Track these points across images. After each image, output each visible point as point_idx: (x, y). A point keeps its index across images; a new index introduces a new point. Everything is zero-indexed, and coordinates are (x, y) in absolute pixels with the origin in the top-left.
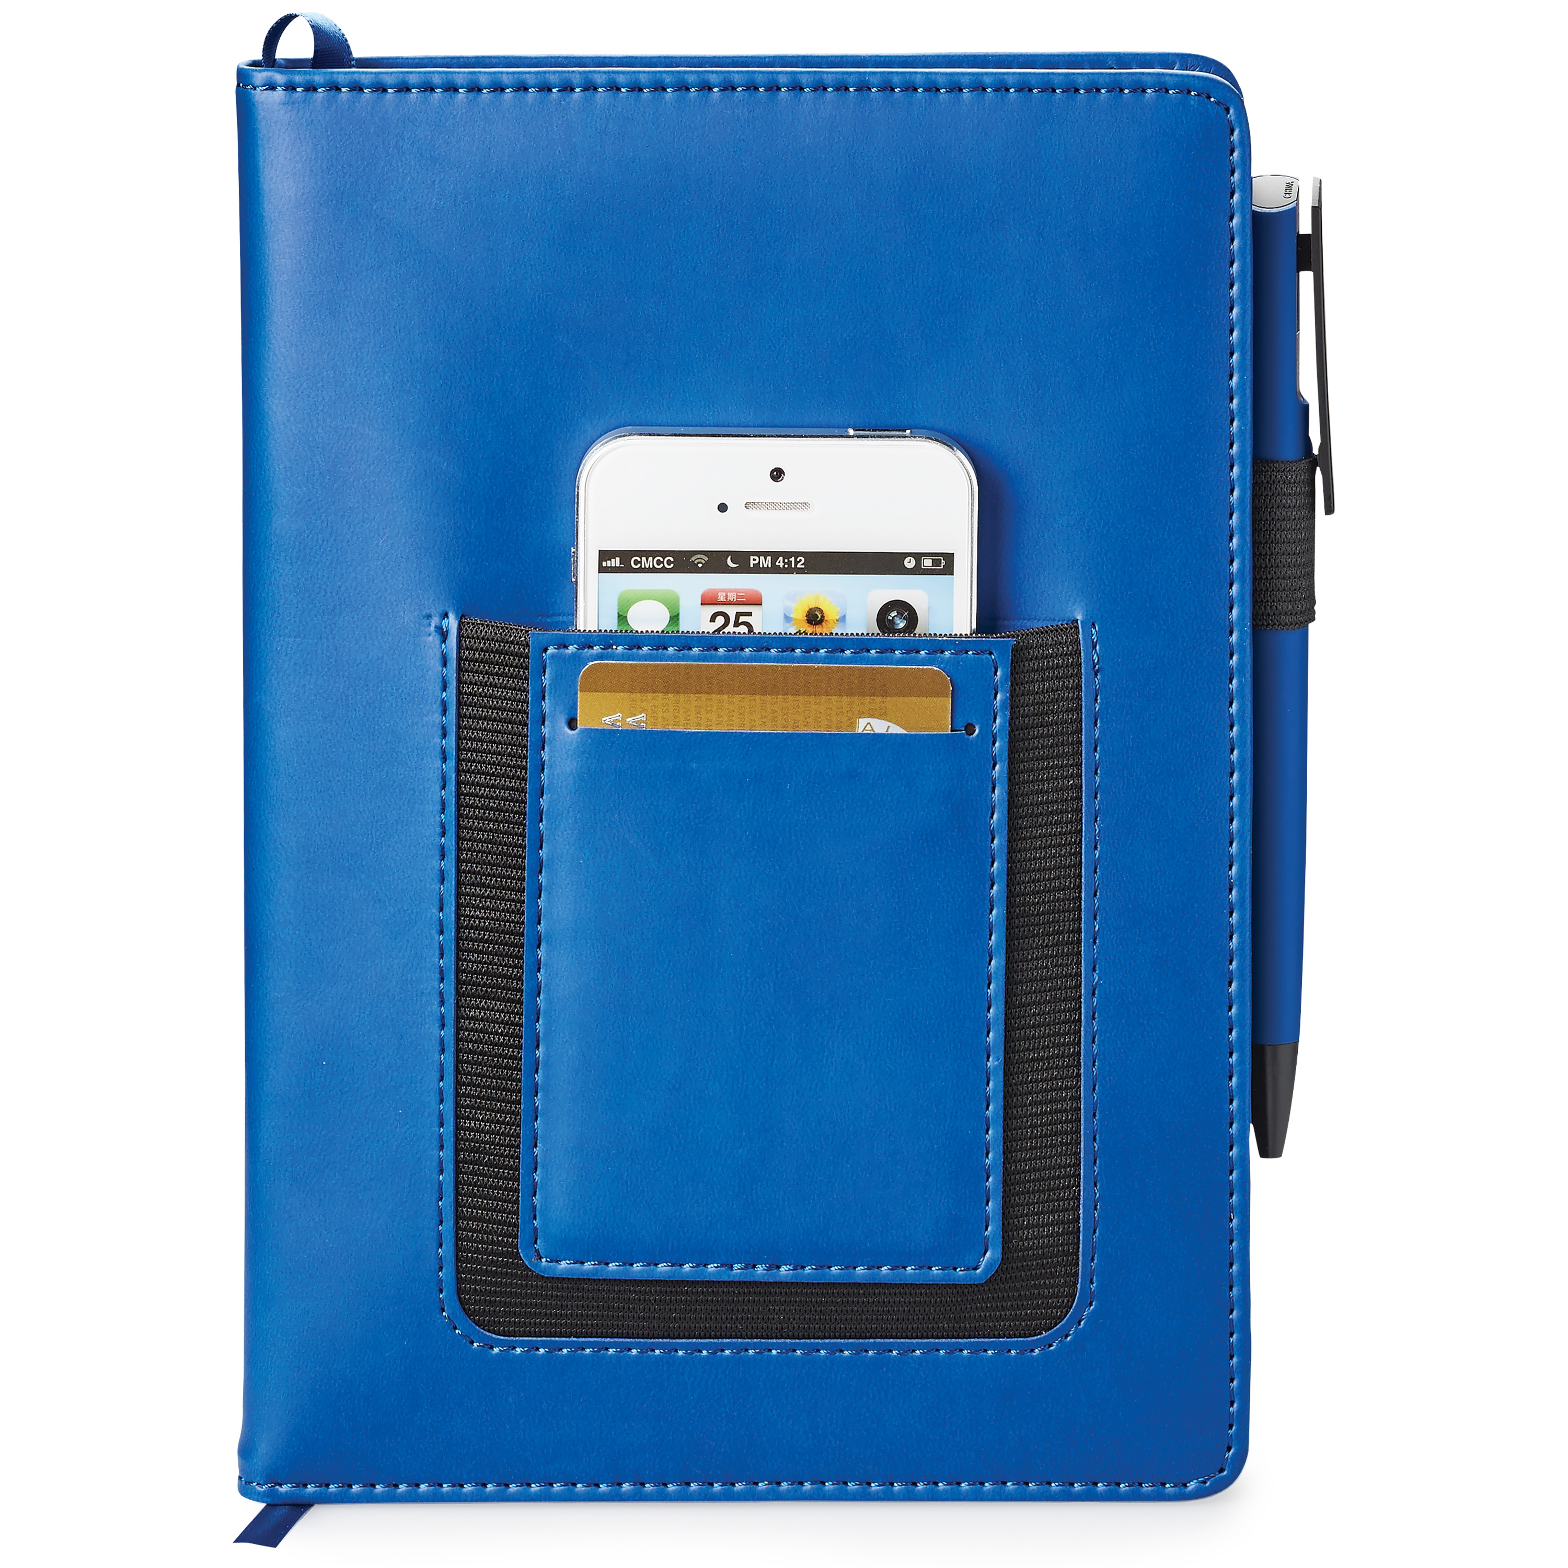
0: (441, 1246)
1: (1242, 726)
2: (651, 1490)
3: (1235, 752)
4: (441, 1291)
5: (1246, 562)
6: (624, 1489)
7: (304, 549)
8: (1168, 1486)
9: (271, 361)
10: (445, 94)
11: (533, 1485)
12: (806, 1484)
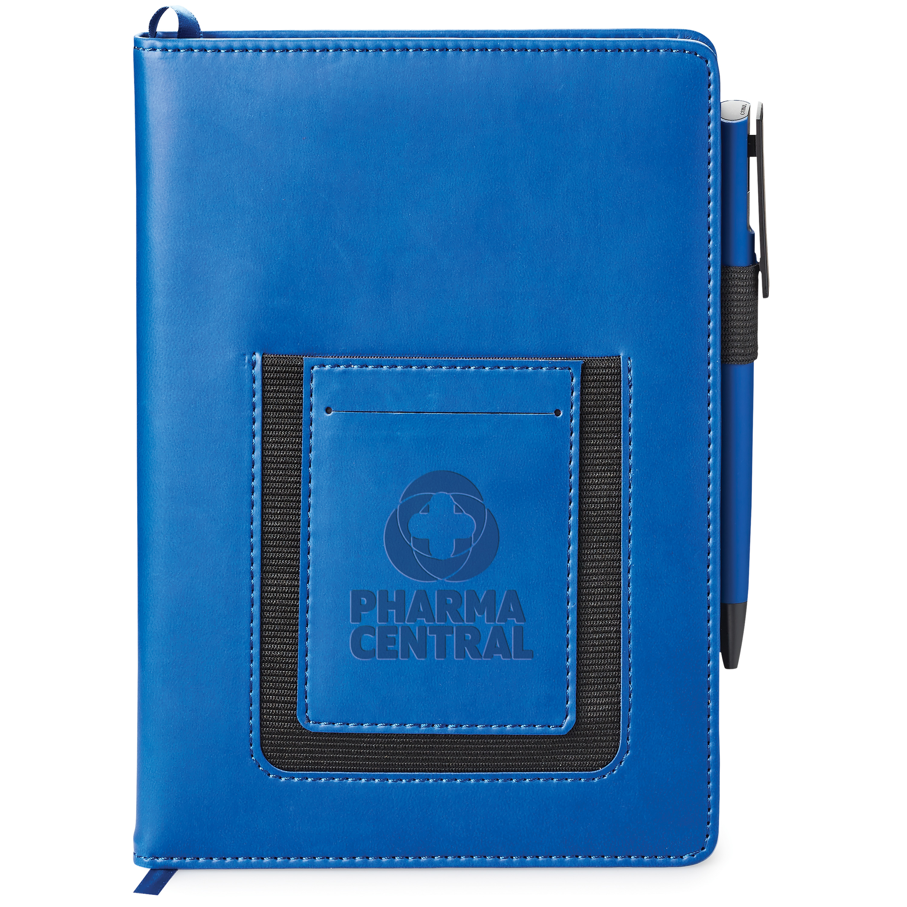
0: (251, 719)
1: (715, 418)
2: (373, 861)
3: (711, 433)
4: (251, 745)
5: (718, 322)
6: (357, 861)
7: (171, 316)
8: (672, 858)
9: (152, 207)
10: (254, 53)
11: (304, 858)
12: (462, 857)
